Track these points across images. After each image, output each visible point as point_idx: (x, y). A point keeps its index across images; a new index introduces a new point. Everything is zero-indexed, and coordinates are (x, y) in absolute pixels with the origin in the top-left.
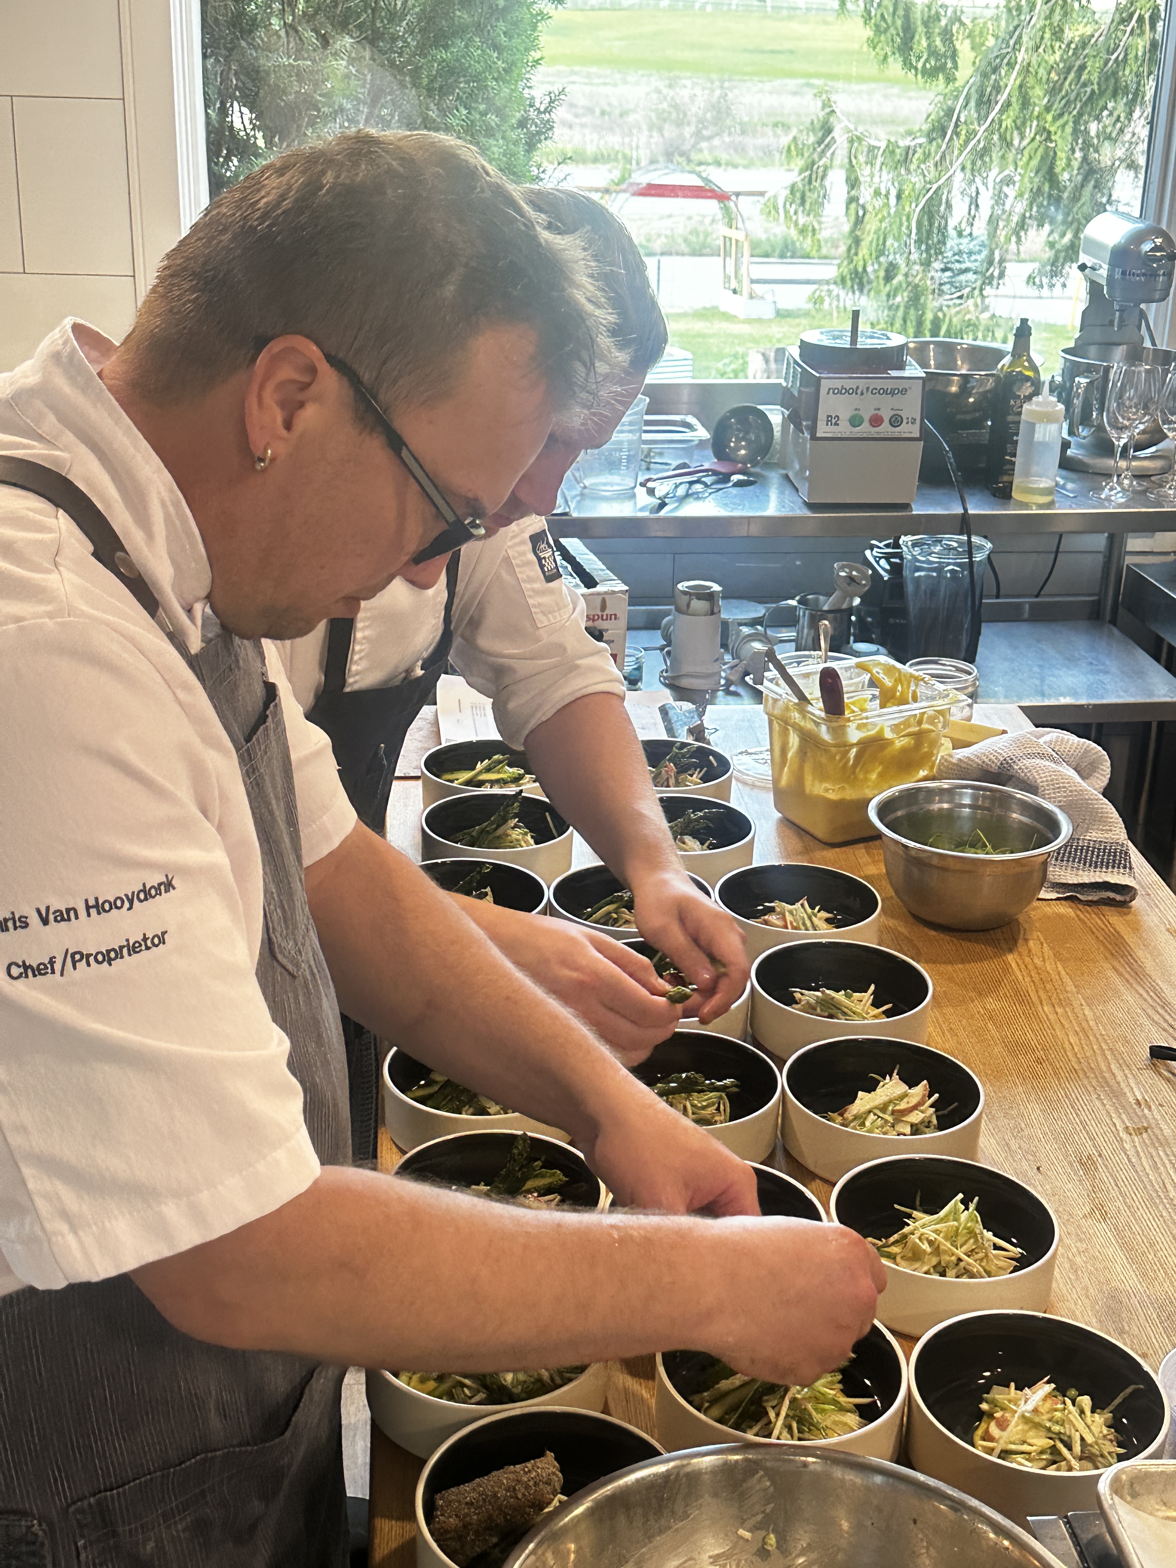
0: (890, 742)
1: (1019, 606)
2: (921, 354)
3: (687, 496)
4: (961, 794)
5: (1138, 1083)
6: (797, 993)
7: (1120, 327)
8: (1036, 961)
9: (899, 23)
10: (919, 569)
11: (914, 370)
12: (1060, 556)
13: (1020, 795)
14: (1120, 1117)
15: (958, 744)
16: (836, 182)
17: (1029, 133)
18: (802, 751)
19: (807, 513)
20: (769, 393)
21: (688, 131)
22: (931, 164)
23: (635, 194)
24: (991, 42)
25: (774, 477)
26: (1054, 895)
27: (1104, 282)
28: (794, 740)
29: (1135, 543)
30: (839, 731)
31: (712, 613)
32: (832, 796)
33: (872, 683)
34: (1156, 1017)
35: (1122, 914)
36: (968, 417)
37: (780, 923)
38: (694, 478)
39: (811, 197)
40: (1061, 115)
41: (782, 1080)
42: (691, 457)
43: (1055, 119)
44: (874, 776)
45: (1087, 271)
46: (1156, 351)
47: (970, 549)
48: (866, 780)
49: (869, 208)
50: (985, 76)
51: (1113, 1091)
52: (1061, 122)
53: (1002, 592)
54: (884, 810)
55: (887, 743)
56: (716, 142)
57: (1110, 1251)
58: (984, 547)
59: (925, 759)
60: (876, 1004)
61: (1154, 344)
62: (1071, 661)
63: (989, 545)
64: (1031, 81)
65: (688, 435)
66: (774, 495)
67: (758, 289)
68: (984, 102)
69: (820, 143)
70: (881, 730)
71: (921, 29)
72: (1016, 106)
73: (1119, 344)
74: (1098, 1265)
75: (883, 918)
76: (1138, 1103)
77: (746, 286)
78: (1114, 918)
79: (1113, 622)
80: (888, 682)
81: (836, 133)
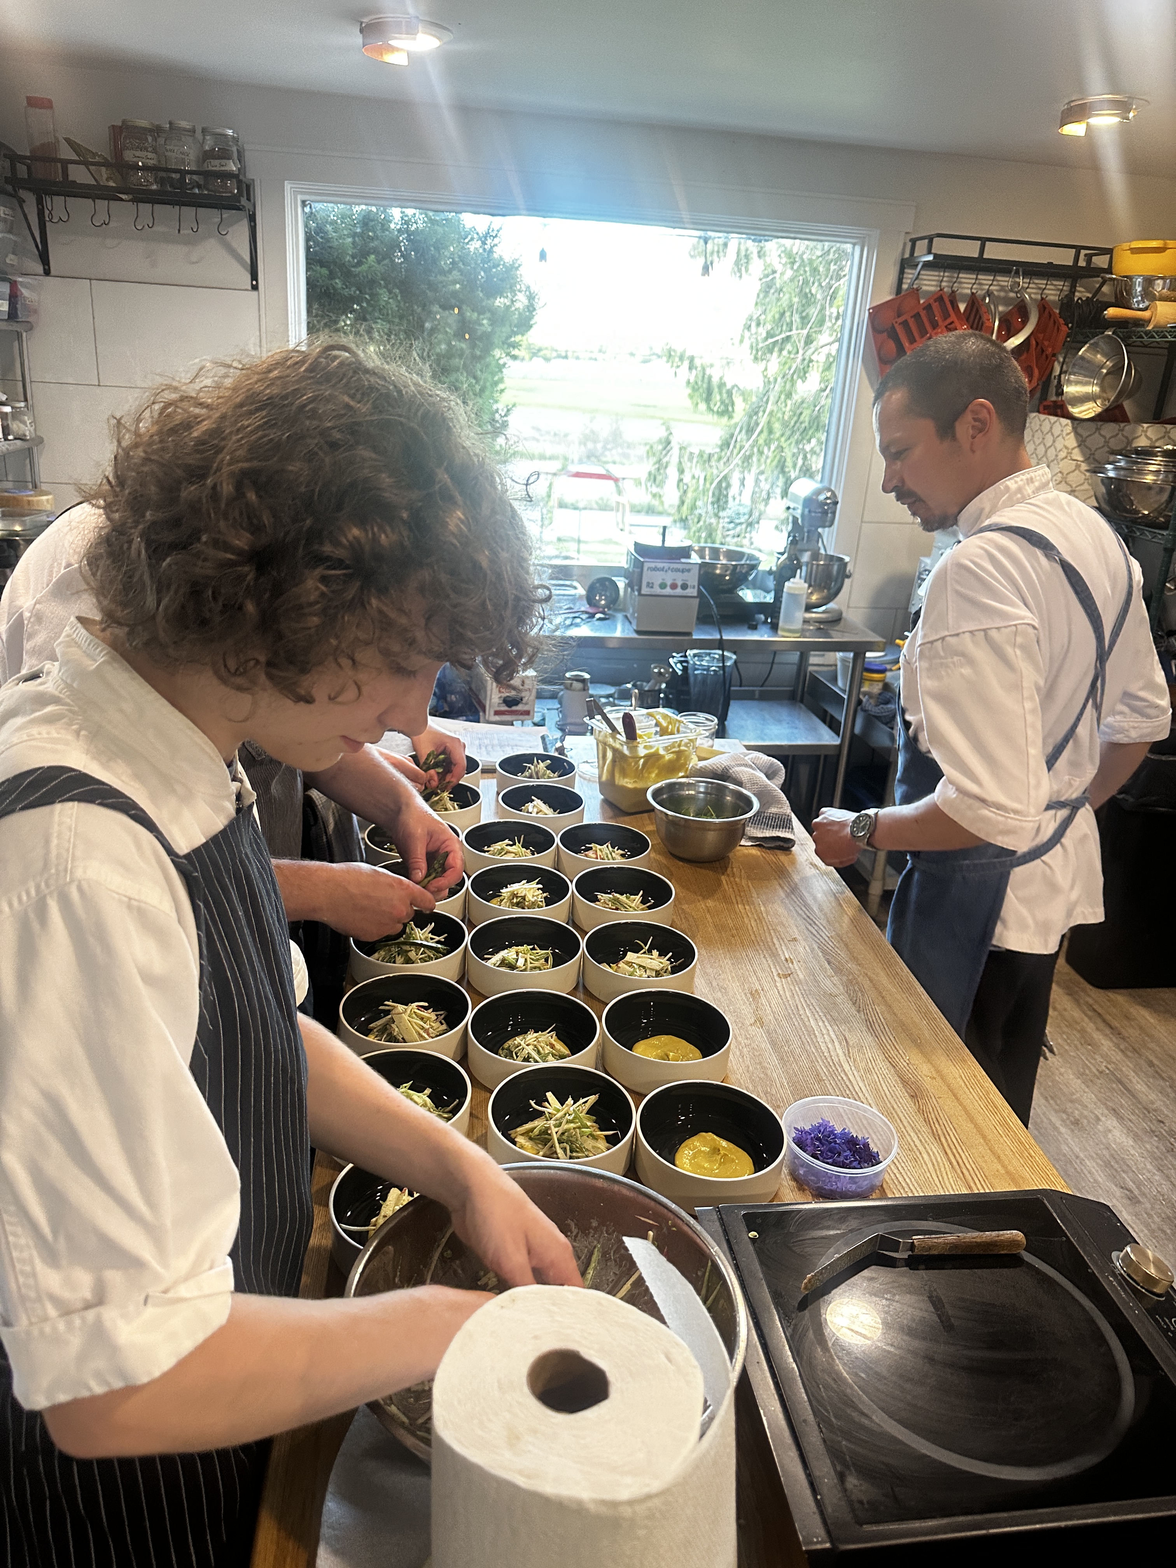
0: (663, 757)
1: (754, 691)
2: (701, 552)
3: (572, 624)
4: (699, 786)
5: (788, 948)
6: (600, 896)
7: (807, 541)
8: (737, 879)
9: (705, 386)
10: (698, 669)
11: (695, 559)
12: (774, 666)
13: (732, 786)
14: (775, 968)
15: (701, 759)
16: (672, 472)
17: (773, 447)
18: (614, 761)
19: (635, 636)
20: (618, 571)
21: (599, 446)
22: (722, 462)
23: (569, 476)
24: (754, 399)
25: (620, 616)
26: (750, 844)
27: (799, 516)
28: (609, 754)
29: (814, 659)
30: (633, 749)
31: (584, 690)
32: (630, 786)
33: (657, 725)
34: (800, 912)
35: (787, 855)
36: (725, 587)
37: (594, 856)
38: (576, 615)
39: (659, 478)
40: (789, 438)
41: (583, 944)
42: (574, 604)
43: (786, 441)
44: (653, 775)
45: (791, 511)
46: (826, 555)
47: (723, 658)
48: (648, 778)
49: (690, 485)
50: (751, 417)
51: (773, 953)
52: (789, 442)
53: (744, 683)
54: (656, 794)
55: (661, 757)
56: (614, 452)
57: (763, 1045)
58: (731, 657)
59: (682, 767)
60: (643, 902)
61: (825, 550)
62: (780, 721)
63: (734, 657)
64: (773, 419)
65: (572, 592)
66: (619, 627)
67: (633, 529)
68: (750, 431)
69: (665, 448)
70: (658, 749)
71: (716, 390)
72: (765, 433)
73: (806, 551)
74: (756, 1053)
75: (653, 855)
76: (786, 960)
77: (627, 528)
78: (783, 857)
79: (802, 701)
80: (664, 724)
81: (672, 444)
